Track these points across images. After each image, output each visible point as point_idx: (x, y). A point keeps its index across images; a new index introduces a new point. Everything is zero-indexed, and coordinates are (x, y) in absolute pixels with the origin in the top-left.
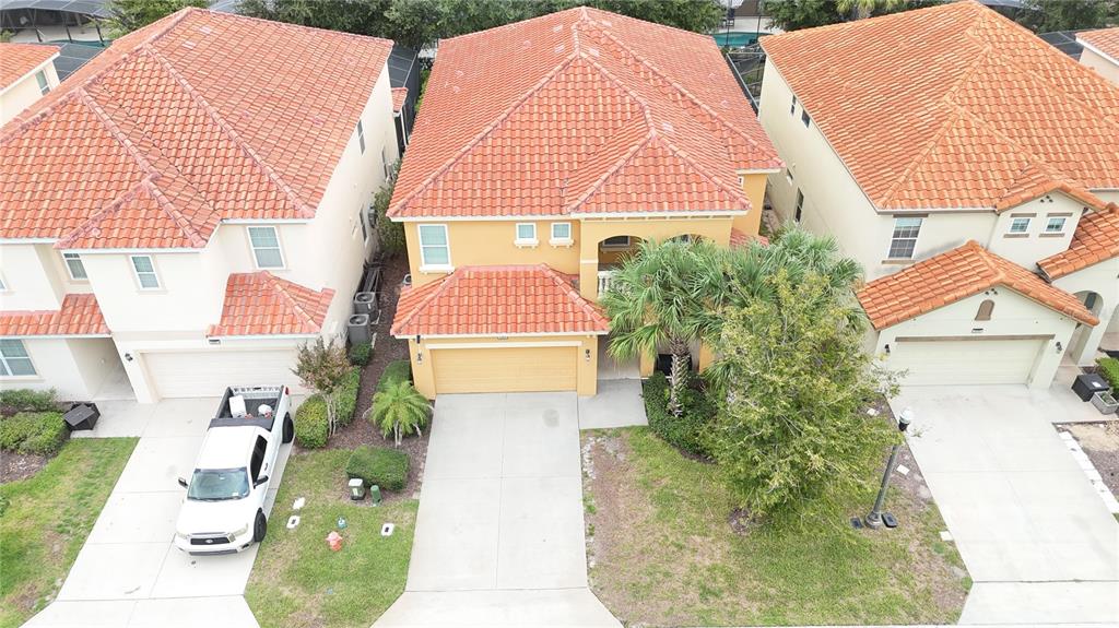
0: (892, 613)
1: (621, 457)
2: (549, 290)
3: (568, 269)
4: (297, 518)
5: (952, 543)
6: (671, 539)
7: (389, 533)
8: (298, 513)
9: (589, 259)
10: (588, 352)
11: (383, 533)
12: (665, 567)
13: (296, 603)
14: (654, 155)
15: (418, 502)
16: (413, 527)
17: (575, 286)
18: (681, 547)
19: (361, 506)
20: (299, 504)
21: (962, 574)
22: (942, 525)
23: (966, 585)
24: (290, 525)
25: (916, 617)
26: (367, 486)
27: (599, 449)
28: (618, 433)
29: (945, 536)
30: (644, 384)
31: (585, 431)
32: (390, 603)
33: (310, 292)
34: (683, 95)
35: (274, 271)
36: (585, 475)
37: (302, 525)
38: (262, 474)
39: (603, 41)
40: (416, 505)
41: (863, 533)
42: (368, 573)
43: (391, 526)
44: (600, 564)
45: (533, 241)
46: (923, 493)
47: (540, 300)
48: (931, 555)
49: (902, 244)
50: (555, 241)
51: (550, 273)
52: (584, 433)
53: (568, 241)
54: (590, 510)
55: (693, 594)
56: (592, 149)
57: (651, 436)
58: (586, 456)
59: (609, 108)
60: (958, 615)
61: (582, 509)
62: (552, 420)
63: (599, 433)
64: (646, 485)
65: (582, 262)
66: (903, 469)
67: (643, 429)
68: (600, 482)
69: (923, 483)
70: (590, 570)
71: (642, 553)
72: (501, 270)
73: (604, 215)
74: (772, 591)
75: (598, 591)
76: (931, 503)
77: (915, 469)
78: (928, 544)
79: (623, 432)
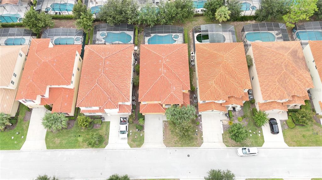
1: (168, 125)
7: (141, 136)
12: (171, 140)
13: (133, 144)
14: (172, 96)
15: (144, 131)
16: (144, 135)
17: (162, 106)
18: (173, 138)
19: (138, 132)
20: (131, 131)
21: (203, 141)
22: (202, 135)
24: (130, 134)
25: (196, 146)
28: (167, 121)
31: (163, 121)
39: (167, 67)
47: (158, 108)
51: (159, 104)
55: (174, 143)
58: (163, 125)
60: (201, 146)
61: (163, 132)
62: (159, 119)
64: (170, 129)
66: (200, 127)
68: (165, 128)
69: (202, 129)
70: (163, 140)
71: (169, 138)
72: (153, 104)
74: (182, 143)
75: (164, 143)
76: (202, 132)
78: (200, 137)
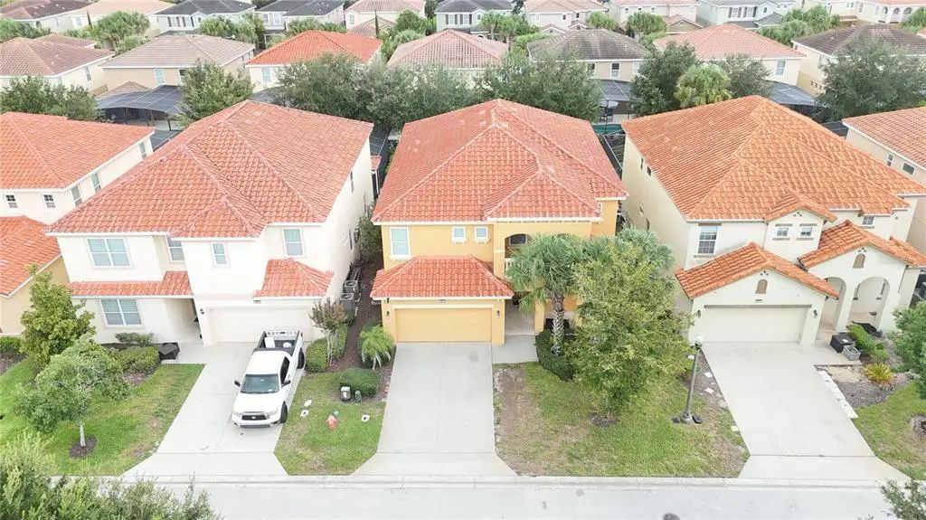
0: (694, 470)
1: (520, 380)
2: (473, 271)
3: (486, 258)
4: (307, 412)
5: (738, 433)
6: (551, 427)
7: (366, 420)
8: (307, 408)
9: (500, 250)
10: (498, 312)
11: (363, 419)
12: (547, 443)
13: (307, 457)
14: (541, 185)
15: (385, 403)
16: (382, 417)
17: (491, 270)
18: (557, 432)
19: (347, 405)
20: (308, 403)
21: (743, 450)
22: (734, 423)
23: (746, 456)
24: (302, 415)
25: (710, 473)
26: (352, 392)
27: (505, 375)
28: (518, 366)
29: (734, 428)
30: (536, 337)
31: (496, 365)
32: (367, 459)
33: (319, 272)
34: (562, 152)
35: (297, 258)
36: (495, 390)
37: (308, 415)
38: (287, 379)
39: (511, 119)
40: (384, 405)
41: (680, 426)
42: (353, 441)
43: (368, 417)
44: (503, 440)
45: (463, 239)
46: (722, 404)
47: (467, 276)
48: (723, 439)
49: (707, 244)
50: (478, 239)
51: (474, 260)
52: (495, 366)
53: (485, 239)
54: (497, 410)
55: (563, 458)
56: (502, 182)
57: (540, 368)
58: (496, 379)
59: (513, 158)
60: (739, 473)
61: (492, 409)
62: (473, 359)
63: (506, 366)
64: (535, 396)
65: (495, 251)
66: (709, 390)
67: (535, 363)
68: (505, 393)
69: (723, 399)
70: (496, 444)
71: (531, 434)
72: (442, 259)
73: (508, 219)
74: (615, 457)
75: (501, 455)
76: (726, 410)
77: (717, 389)
78: (721, 432)
79: (522, 366)
